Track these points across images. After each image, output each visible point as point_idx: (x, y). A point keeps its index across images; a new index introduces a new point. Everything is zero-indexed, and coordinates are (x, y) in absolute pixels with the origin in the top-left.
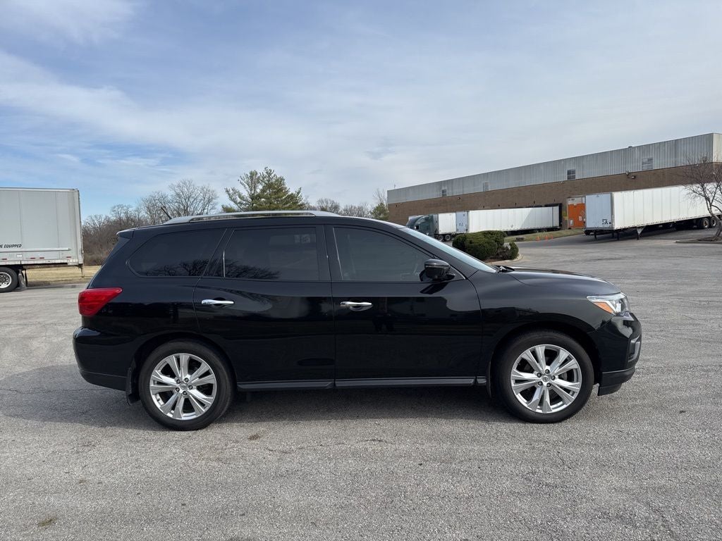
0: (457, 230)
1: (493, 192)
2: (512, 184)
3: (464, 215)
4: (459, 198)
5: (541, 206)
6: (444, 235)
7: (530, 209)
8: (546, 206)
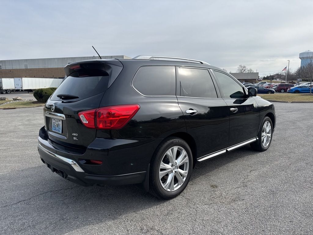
0: (16, 88)
1: (31, 70)
2: (41, 66)
3: (19, 80)
4: (10, 71)
5: (57, 78)
6: (6, 90)
7: (53, 79)
8: (59, 78)
